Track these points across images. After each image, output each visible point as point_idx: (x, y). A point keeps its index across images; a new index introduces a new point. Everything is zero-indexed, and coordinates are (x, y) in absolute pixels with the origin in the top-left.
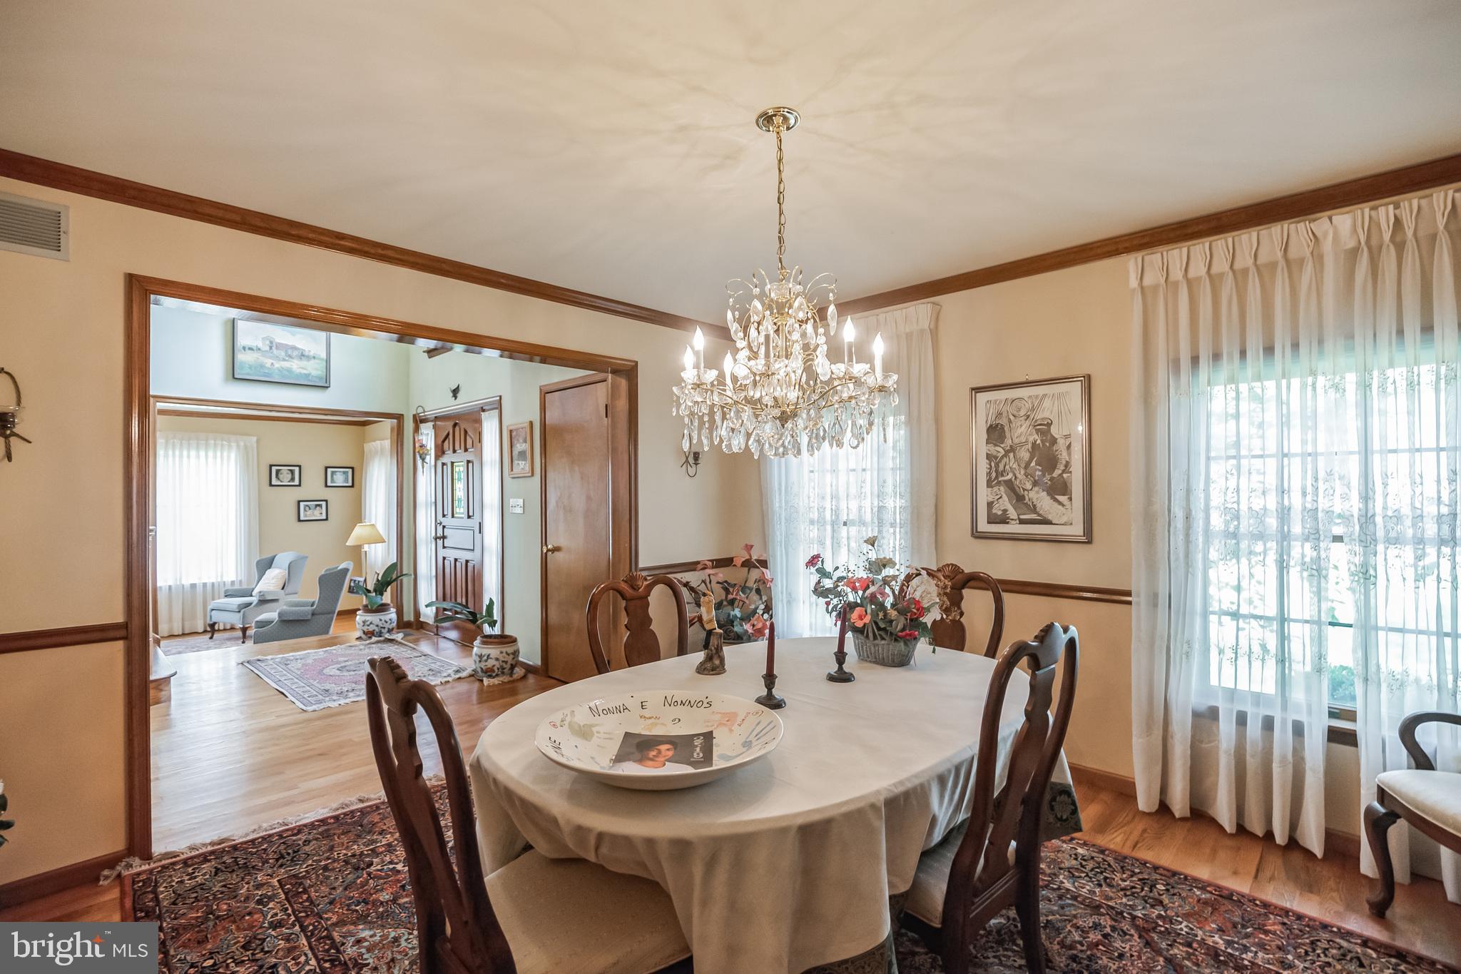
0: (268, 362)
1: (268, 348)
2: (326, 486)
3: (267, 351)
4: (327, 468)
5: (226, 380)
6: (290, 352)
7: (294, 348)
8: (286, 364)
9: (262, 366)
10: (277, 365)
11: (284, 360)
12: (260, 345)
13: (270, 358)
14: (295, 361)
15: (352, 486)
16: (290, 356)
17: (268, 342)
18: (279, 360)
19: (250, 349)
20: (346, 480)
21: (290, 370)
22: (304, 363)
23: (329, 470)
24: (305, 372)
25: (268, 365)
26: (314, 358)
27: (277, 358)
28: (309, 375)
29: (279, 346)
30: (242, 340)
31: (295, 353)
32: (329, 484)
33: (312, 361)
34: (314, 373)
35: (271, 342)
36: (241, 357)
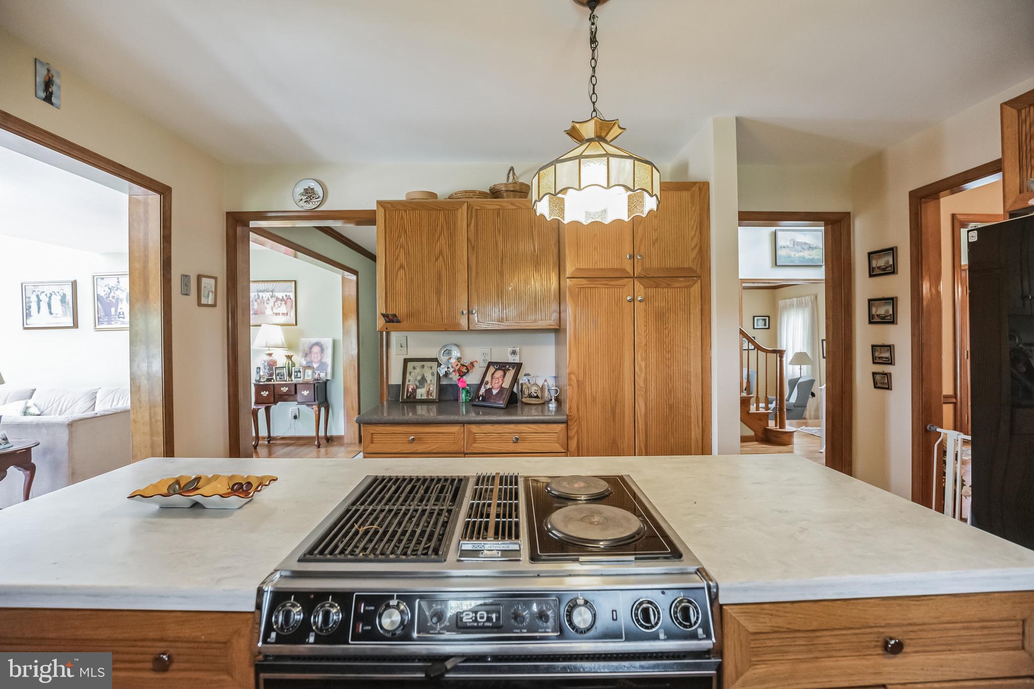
0: (792, 254)
1: (792, 246)
2: (754, 328)
3: (792, 248)
4: (754, 317)
5: (772, 266)
6: (803, 246)
7: (806, 244)
8: (801, 254)
9: (790, 257)
10: (797, 255)
11: (801, 251)
12: (788, 244)
13: (794, 251)
14: (806, 251)
15: (769, 328)
16: (804, 249)
17: (792, 242)
18: (798, 252)
19: (784, 247)
20: (765, 325)
21: (803, 257)
22: (811, 252)
23: (756, 318)
24: (812, 257)
25: (793, 256)
26: (816, 248)
27: (798, 251)
28: (813, 259)
29: (799, 244)
30: (780, 243)
31: (806, 247)
32: (755, 327)
33: (815, 250)
34: (816, 257)
35: (794, 242)
36: (780, 253)
